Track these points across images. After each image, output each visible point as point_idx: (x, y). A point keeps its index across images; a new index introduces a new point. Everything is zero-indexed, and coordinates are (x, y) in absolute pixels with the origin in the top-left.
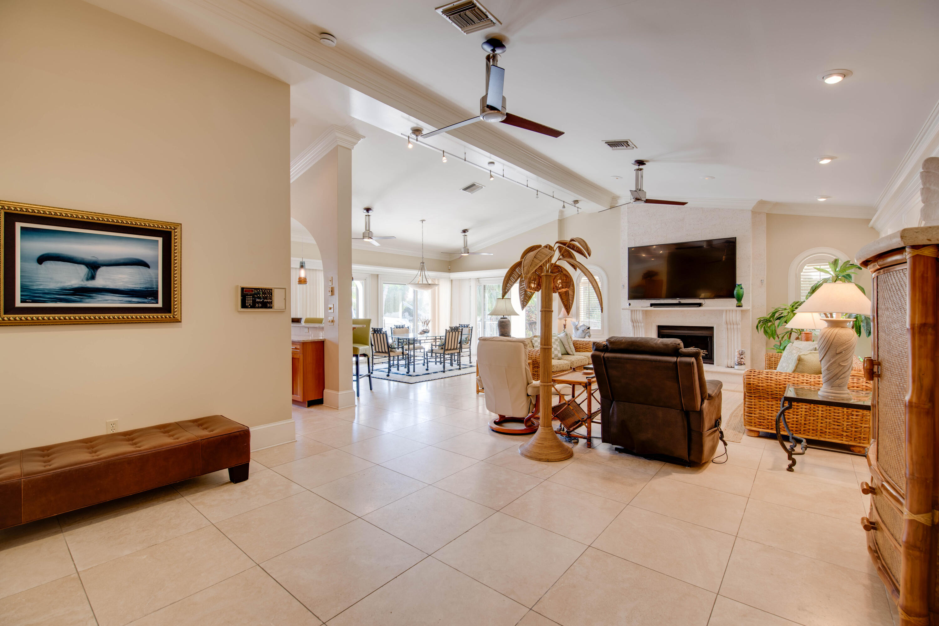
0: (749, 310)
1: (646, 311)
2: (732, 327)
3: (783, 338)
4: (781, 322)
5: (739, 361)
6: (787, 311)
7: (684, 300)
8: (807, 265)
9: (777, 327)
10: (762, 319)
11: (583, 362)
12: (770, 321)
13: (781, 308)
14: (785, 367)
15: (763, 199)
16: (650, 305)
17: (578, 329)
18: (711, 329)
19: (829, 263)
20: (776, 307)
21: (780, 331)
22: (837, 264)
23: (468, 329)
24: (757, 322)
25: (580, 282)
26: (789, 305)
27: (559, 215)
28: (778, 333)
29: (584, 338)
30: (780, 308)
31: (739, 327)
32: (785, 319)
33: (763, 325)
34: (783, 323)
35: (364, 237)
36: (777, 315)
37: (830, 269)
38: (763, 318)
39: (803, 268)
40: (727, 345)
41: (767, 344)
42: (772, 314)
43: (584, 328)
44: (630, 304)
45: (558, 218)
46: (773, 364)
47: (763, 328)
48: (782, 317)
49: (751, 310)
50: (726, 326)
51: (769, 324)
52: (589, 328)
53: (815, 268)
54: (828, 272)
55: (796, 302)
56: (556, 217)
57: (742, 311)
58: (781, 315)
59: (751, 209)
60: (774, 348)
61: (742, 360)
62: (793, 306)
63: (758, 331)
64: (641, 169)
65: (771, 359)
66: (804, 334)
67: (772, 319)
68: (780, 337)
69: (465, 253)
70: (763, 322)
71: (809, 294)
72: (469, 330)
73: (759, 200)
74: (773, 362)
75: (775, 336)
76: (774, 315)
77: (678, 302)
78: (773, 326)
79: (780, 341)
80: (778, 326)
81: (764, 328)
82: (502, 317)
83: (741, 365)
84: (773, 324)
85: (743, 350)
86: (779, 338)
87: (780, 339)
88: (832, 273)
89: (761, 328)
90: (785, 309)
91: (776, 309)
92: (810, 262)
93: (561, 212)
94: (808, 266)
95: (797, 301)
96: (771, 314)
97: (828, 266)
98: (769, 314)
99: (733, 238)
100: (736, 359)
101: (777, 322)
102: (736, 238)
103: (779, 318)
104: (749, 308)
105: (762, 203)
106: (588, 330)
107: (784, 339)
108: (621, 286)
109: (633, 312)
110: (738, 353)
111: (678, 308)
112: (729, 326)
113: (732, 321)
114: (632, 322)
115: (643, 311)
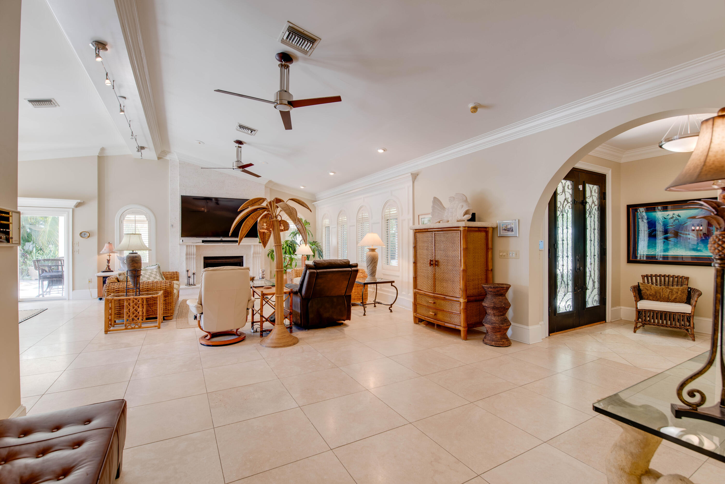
2: (256, 255)
7: (224, 238)
10: (271, 250)
16: (202, 242)
18: (242, 257)
24: (268, 252)
25: (124, 220)
31: (260, 255)
44: (183, 241)
45: (98, 155)
56: (94, 153)
59: (265, 184)
61: (264, 275)
63: (268, 257)
64: (240, 147)
66: (304, 258)
77: (220, 240)
82: (131, 252)
85: (264, 269)
100: (261, 275)
105: (270, 182)
108: (170, 225)
109: (188, 247)
110: (261, 271)
111: (221, 244)
112: (254, 255)
113: (257, 252)
114: (187, 254)
115: (196, 246)
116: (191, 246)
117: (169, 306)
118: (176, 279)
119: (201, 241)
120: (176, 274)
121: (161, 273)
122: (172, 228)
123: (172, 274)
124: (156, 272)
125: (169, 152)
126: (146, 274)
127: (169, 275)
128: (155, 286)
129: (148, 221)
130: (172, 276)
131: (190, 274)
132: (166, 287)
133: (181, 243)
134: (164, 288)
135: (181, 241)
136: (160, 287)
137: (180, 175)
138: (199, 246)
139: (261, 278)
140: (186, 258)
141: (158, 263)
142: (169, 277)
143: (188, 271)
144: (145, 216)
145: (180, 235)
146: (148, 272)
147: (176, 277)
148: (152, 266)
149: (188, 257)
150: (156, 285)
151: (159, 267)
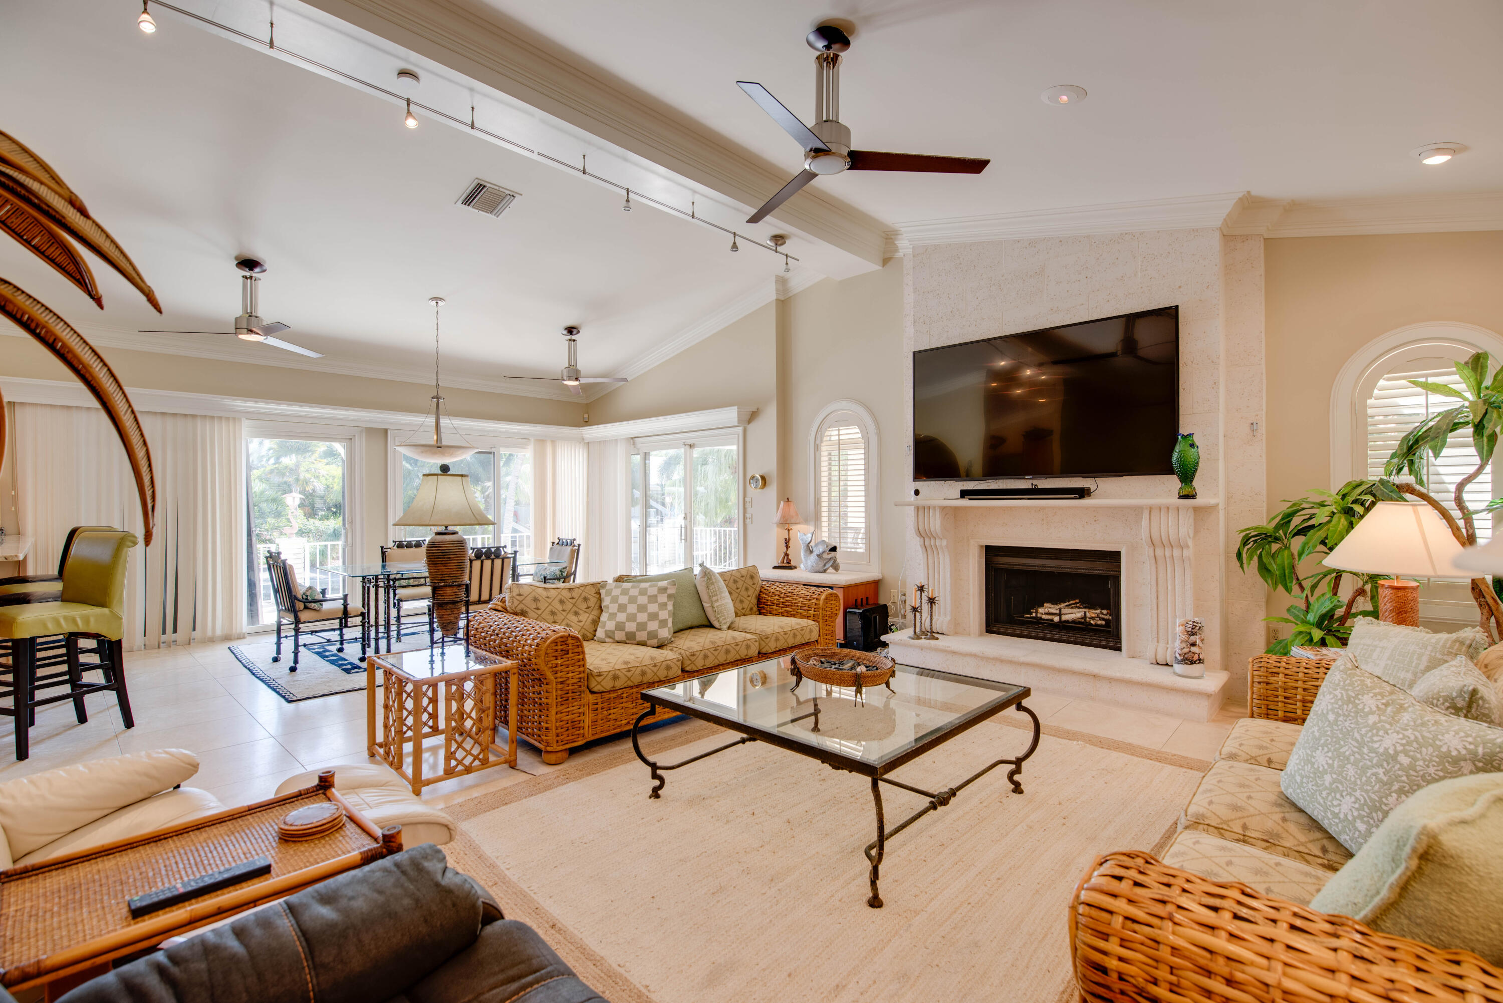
0: (1217, 505)
1: (956, 509)
2: (1168, 553)
3: (1314, 587)
4: (1311, 544)
5: (1186, 650)
6: (1326, 511)
7: (1044, 481)
8: (1385, 376)
9: (1296, 557)
10: (1253, 534)
11: (799, 637)
12: (1277, 539)
13: (1307, 502)
14: (1325, 772)
15: (1254, 193)
16: (959, 495)
17: (811, 552)
18: (1114, 557)
19: (1457, 364)
20: (1295, 498)
21: (1304, 568)
22: (1482, 368)
23: (569, 548)
24: (1238, 544)
25: (822, 441)
26: (1334, 491)
27: (777, 290)
28: (1301, 574)
29: (824, 571)
30: (1304, 500)
31: (1186, 553)
32: (1321, 534)
33: (1257, 549)
34: (1315, 547)
35: (238, 329)
36: (1296, 521)
37: (1463, 386)
38: (1256, 528)
39: (1374, 386)
40: (1155, 601)
41: (1268, 602)
42: (1283, 519)
43: (821, 549)
44: (917, 492)
45: (774, 297)
46: (1281, 698)
47: (1256, 558)
48: (1313, 527)
49: (1221, 506)
50: (1151, 550)
51: (1275, 547)
52: (834, 549)
53: (1416, 384)
54: (1459, 393)
55: (1354, 484)
56: (769, 294)
57: (1196, 509)
58: (1310, 523)
59: (1219, 223)
60: (1287, 616)
61: (1194, 649)
62: (1344, 496)
63: (1242, 566)
65: (1272, 679)
66: (1389, 591)
67: (1281, 532)
68: (1307, 584)
69: (569, 380)
70: (1255, 541)
71: (1395, 460)
72: (572, 551)
73: (1240, 195)
74: (1280, 692)
75: (1291, 582)
76: (1289, 522)
77: (1030, 487)
78: (1286, 553)
79: (1307, 597)
80: (1300, 555)
81: (1260, 557)
83: (1192, 662)
84: (1286, 547)
85: (1197, 619)
86: (1302, 588)
87: (1307, 591)
88: (1468, 395)
89: (1251, 559)
90: (1322, 505)
91: (1294, 505)
92: (1392, 368)
93: (782, 282)
94: (1389, 380)
95: (1358, 479)
96: (1280, 517)
97: (1457, 378)
98: (1273, 519)
99: (1170, 308)
100: (1178, 644)
101: (1297, 543)
102: (1177, 307)
103: (1302, 531)
104: (1213, 501)
106: (833, 554)
107: (1317, 592)
109: (921, 512)
111: (1027, 502)
113: (1165, 538)
116: (929, 508)
129: (863, 441)
133: (913, 500)
140: (922, 546)
143: (920, 588)
144: (859, 427)
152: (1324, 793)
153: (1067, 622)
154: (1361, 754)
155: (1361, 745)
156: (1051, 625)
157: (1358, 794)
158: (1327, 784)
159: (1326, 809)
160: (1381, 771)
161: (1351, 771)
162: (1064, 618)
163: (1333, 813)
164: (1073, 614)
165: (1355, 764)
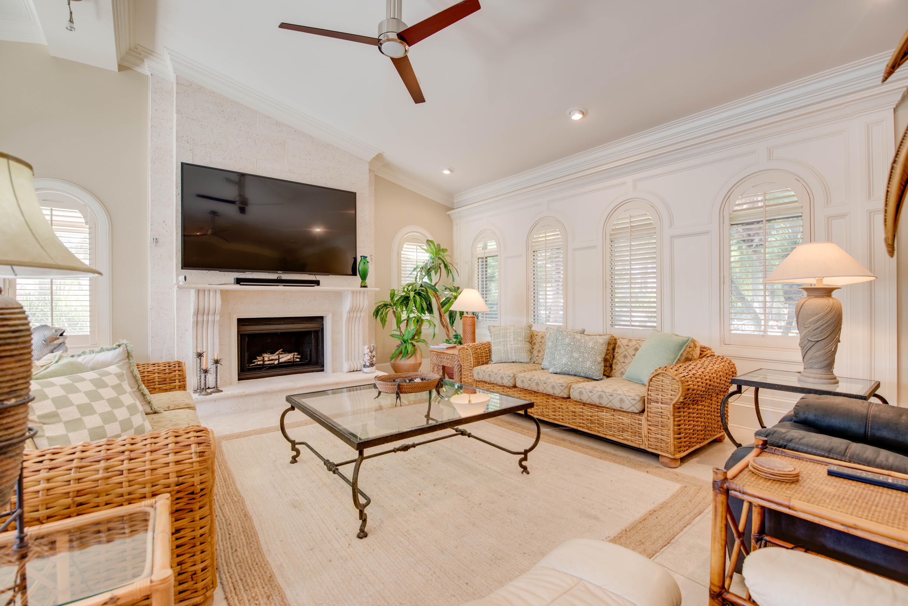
8: (406, 243)
18: (319, 319)
39: (403, 246)
44: (186, 278)
61: (374, 359)
77: (277, 278)
85: (373, 345)
92: (408, 240)
99: (351, 191)
100: (366, 358)
102: (354, 191)
108: (149, 240)
109: (201, 294)
110: (369, 350)
111: (280, 288)
112: (352, 314)
113: (358, 307)
114: (197, 313)
115: (222, 291)
116: (209, 290)
117: (198, 558)
118: (177, 383)
119: (233, 281)
120: (177, 368)
121: (135, 377)
122: (156, 246)
123: (167, 371)
124: (119, 376)
125: (150, 53)
126: (77, 391)
127: (156, 375)
128: (121, 473)
129: (88, 226)
130: (167, 375)
131: (208, 363)
132: (180, 467)
133: (181, 283)
134: (173, 479)
135: (182, 278)
136: (148, 476)
137: (178, 112)
138: (227, 291)
139: (368, 364)
140: (193, 322)
141: (125, 341)
142: (157, 379)
143: (200, 355)
144: (80, 212)
145: (177, 264)
146: (83, 380)
147: (177, 377)
148: (102, 350)
149: (200, 318)
150: (126, 465)
151: (129, 356)
152: (581, 364)
153: (282, 363)
154: (587, 350)
155: (585, 347)
156: (272, 367)
157: (590, 360)
158: (581, 361)
159: (582, 367)
160: (593, 352)
161: (586, 355)
162: (281, 360)
163: (585, 368)
164: (286, 357)
165: (586, 353)
